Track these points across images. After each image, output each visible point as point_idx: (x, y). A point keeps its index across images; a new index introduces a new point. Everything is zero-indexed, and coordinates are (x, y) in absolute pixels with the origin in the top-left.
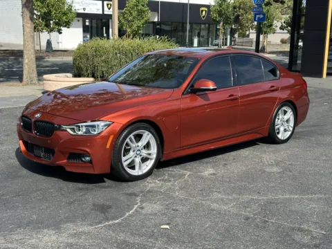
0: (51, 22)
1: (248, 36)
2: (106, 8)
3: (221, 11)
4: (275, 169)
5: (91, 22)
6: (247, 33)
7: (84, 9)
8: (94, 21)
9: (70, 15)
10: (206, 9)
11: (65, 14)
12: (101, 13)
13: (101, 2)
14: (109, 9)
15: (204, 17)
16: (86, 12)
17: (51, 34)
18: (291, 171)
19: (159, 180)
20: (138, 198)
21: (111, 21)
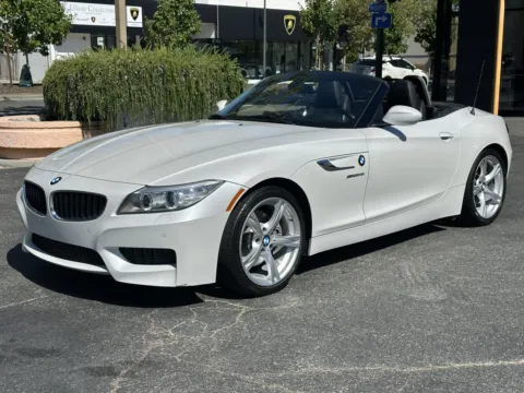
0: (30, 35)
2: (129, 18)
3: (317, 16)
4: (431, 294)
7: (93, 19)
10: (294, 18)
11: (52, 21)
14: (135, 18)
15: (290, 30)
16: (96, 23)
18: (464, 297)
19: (174, 331)
20: (116, 383)
21: (138, 38)
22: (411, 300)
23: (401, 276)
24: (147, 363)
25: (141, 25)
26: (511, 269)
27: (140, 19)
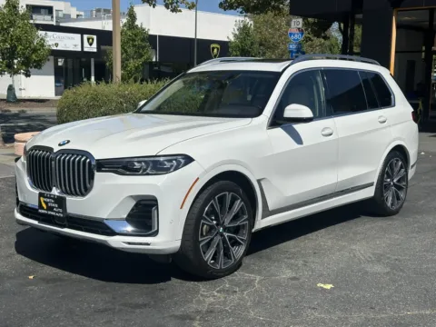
0: (16, 61)
2: (86, 44)
5: (65, 62)
7: (57, 45)
8: (70, 61)
9: (41, 53)
10: (218, 46)
11: (35, 50)
12: (80, 50)
13: (79, 35)
14: (91, 44)
15: (215, 56)
16: (59, 48)
17: (15, 77)
19: (218, 292)
20: (196, 324)
21: (92, 60)
22: (367, 272)
23: (355, 256)
24: (210, 312)
25: (95, 50)
26: (427, 251)
27: (95, 45)
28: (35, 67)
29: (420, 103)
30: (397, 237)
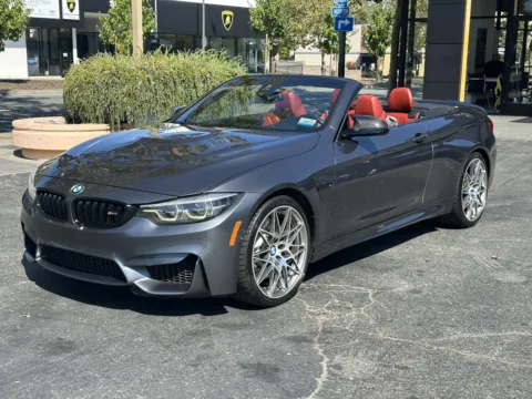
1: (293, 58)
2: (66, 10)
3: (267, 15)
4: (512, 277)
6: (292, 53)
8: (45, 31)
9: (18, 19)
10: (232, 14)
11: (10, 17)
12: (58, 17)
14: (72, 10)
15: (228, 26)
19: (328, 308)
20: (316, 346)
21: (74, 31)
22: (499, 282)
23: (477, 263)
24: (328, 332)
25: (77, 18)
27: (77, 11)
28: (11, 38)
29: (498, 81)
30: (518, 240)
